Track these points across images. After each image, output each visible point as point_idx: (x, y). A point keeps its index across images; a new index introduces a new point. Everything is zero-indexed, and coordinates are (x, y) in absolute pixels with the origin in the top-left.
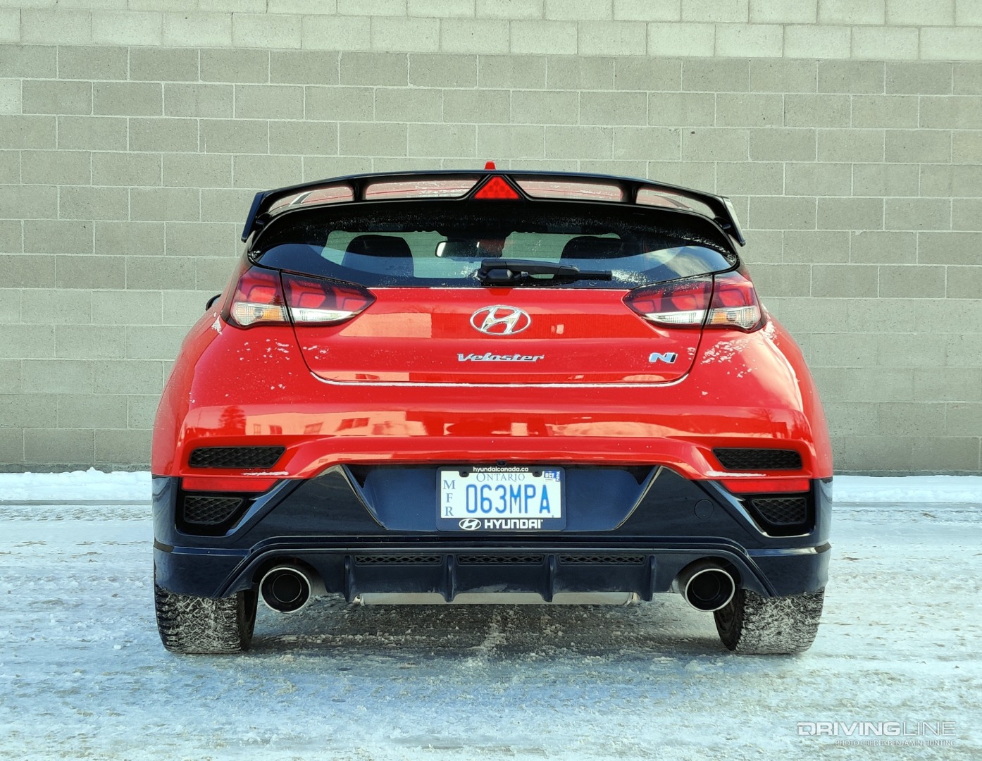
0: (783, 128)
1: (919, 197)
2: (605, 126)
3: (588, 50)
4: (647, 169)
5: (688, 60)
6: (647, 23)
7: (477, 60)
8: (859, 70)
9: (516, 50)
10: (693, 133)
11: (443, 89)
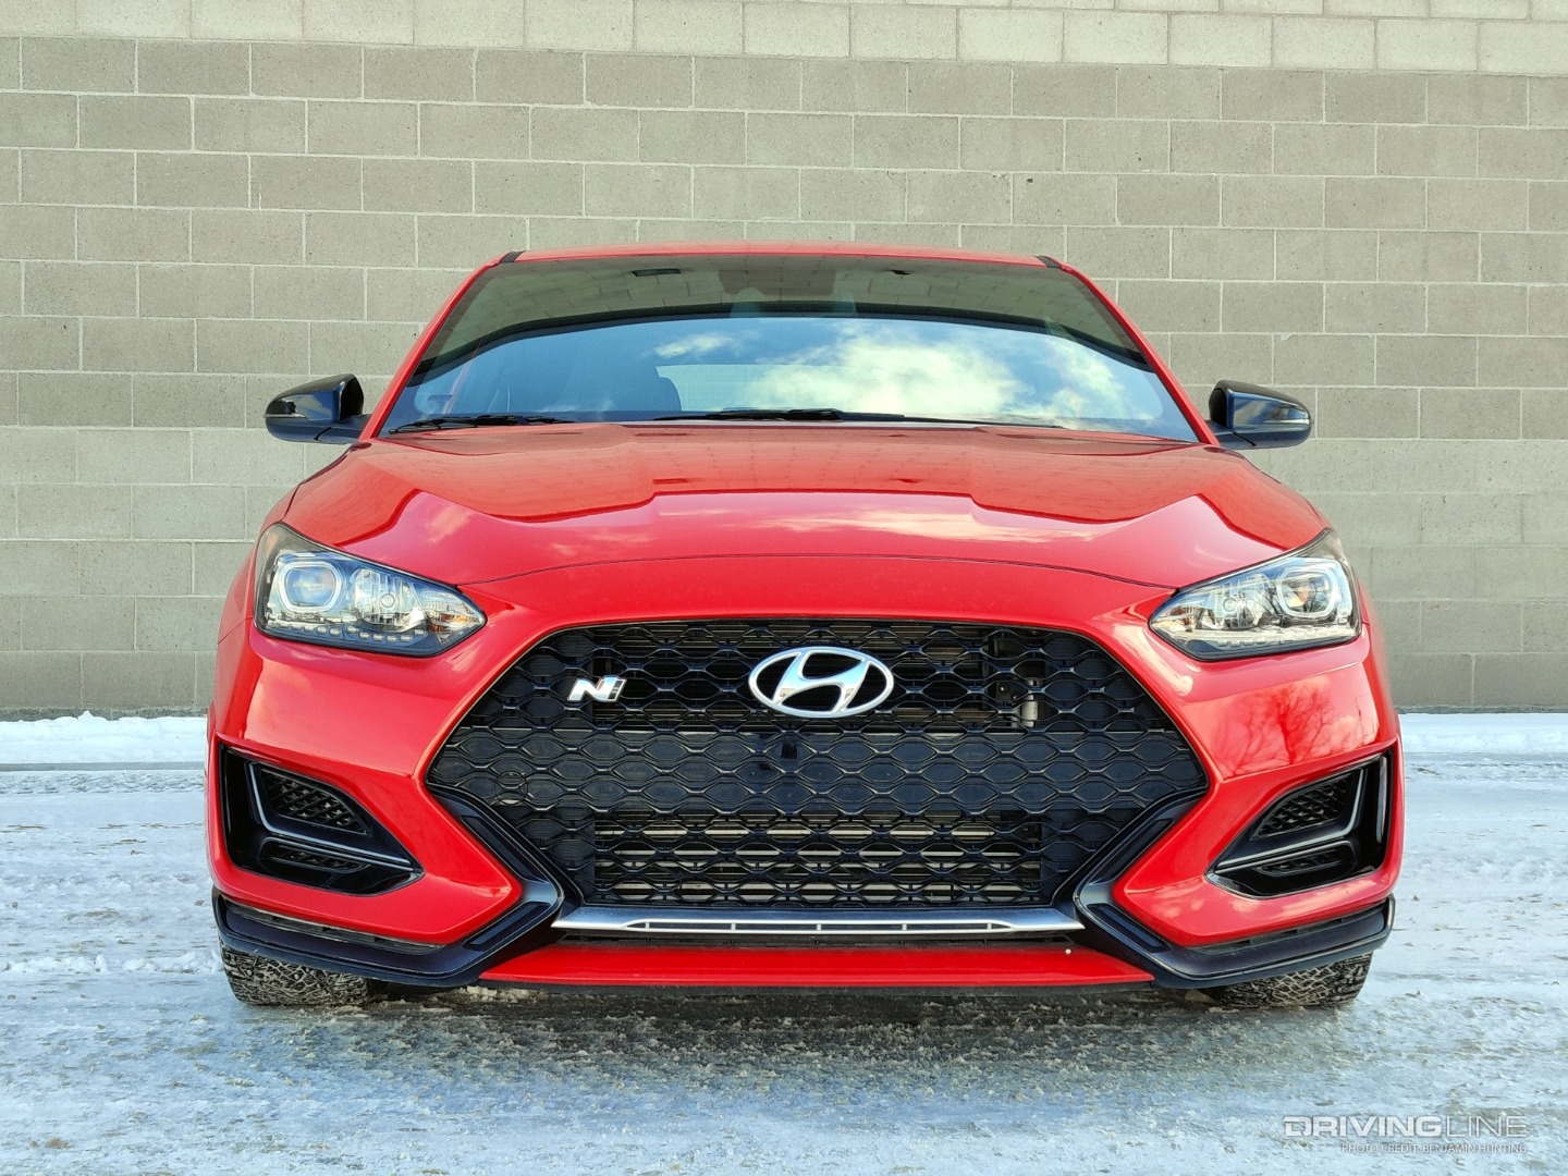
0: (1169, 174)
1: (1377, 282)
2: (894, 170)
3: (867, 49)
4: (960, 237)
5: (1020, 67)
6: (958, 9)
7: (693, 65)
8: (1285, 85)
9: (753, 49)
11: (639, 109)
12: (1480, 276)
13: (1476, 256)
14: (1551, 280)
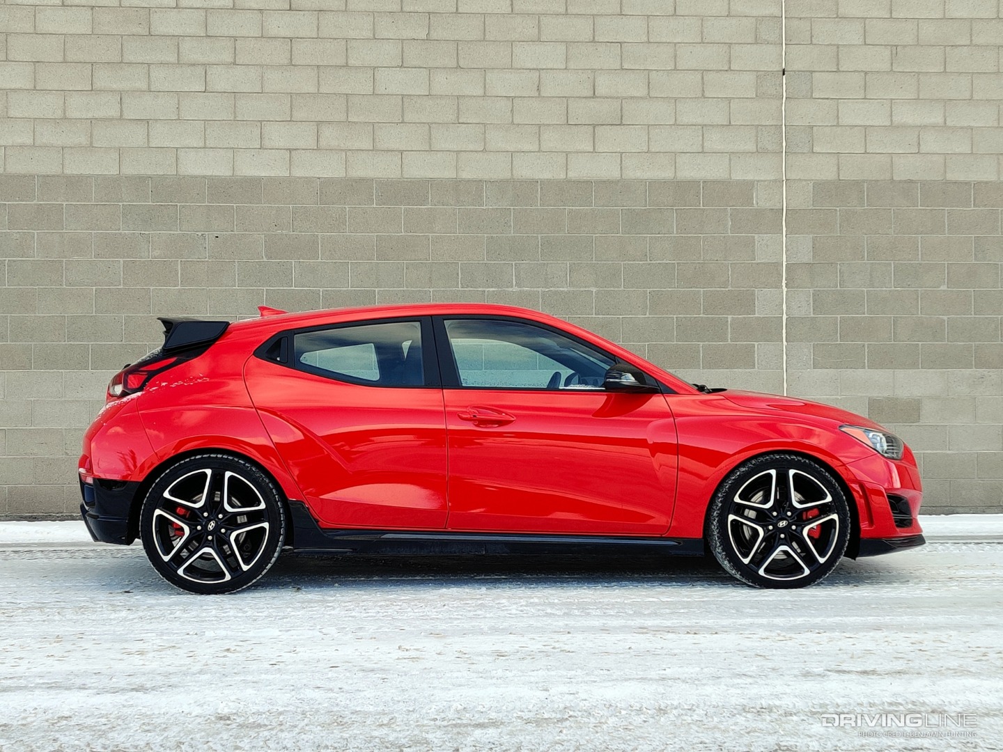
0: (292, 233)
1: (405, 289)
2: (144, 232)
3: (128, 170)
4: (179, 266)
5: (211, 178)
6: (177, 149)
7: (36, 180)
8: (354, 187)
9: (68, 171)
10: (217, 237)
11: (7, 203)
12: (460, 285)
13: (458, 274)
14: (498, 287)
